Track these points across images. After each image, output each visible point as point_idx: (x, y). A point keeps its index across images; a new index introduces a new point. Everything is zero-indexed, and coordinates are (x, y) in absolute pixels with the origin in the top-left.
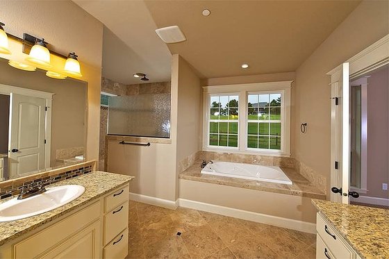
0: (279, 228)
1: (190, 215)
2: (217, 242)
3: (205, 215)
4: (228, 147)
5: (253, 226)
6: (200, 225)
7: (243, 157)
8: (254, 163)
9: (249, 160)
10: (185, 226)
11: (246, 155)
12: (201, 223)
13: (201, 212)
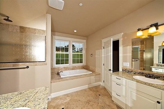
0: (91, 88)
1: (61, 99)
2: (80, 102)
3: (67, 95)
4: (65, 64)
5: (85, 90)
6: (68, 100)
7: (71, 67)
8: (76, 69)
9: (74, 68)
10: (62, 104)
11: (72, 67)
12: (68, 99)
13: (65, 95)
